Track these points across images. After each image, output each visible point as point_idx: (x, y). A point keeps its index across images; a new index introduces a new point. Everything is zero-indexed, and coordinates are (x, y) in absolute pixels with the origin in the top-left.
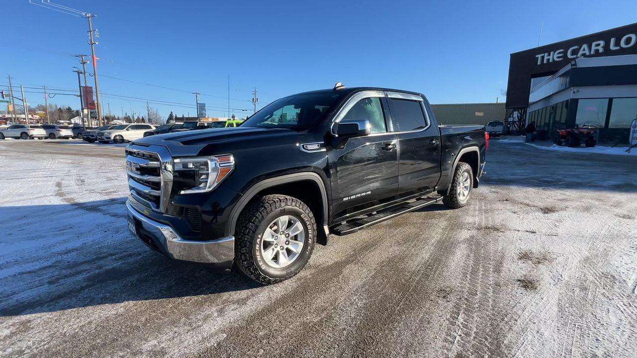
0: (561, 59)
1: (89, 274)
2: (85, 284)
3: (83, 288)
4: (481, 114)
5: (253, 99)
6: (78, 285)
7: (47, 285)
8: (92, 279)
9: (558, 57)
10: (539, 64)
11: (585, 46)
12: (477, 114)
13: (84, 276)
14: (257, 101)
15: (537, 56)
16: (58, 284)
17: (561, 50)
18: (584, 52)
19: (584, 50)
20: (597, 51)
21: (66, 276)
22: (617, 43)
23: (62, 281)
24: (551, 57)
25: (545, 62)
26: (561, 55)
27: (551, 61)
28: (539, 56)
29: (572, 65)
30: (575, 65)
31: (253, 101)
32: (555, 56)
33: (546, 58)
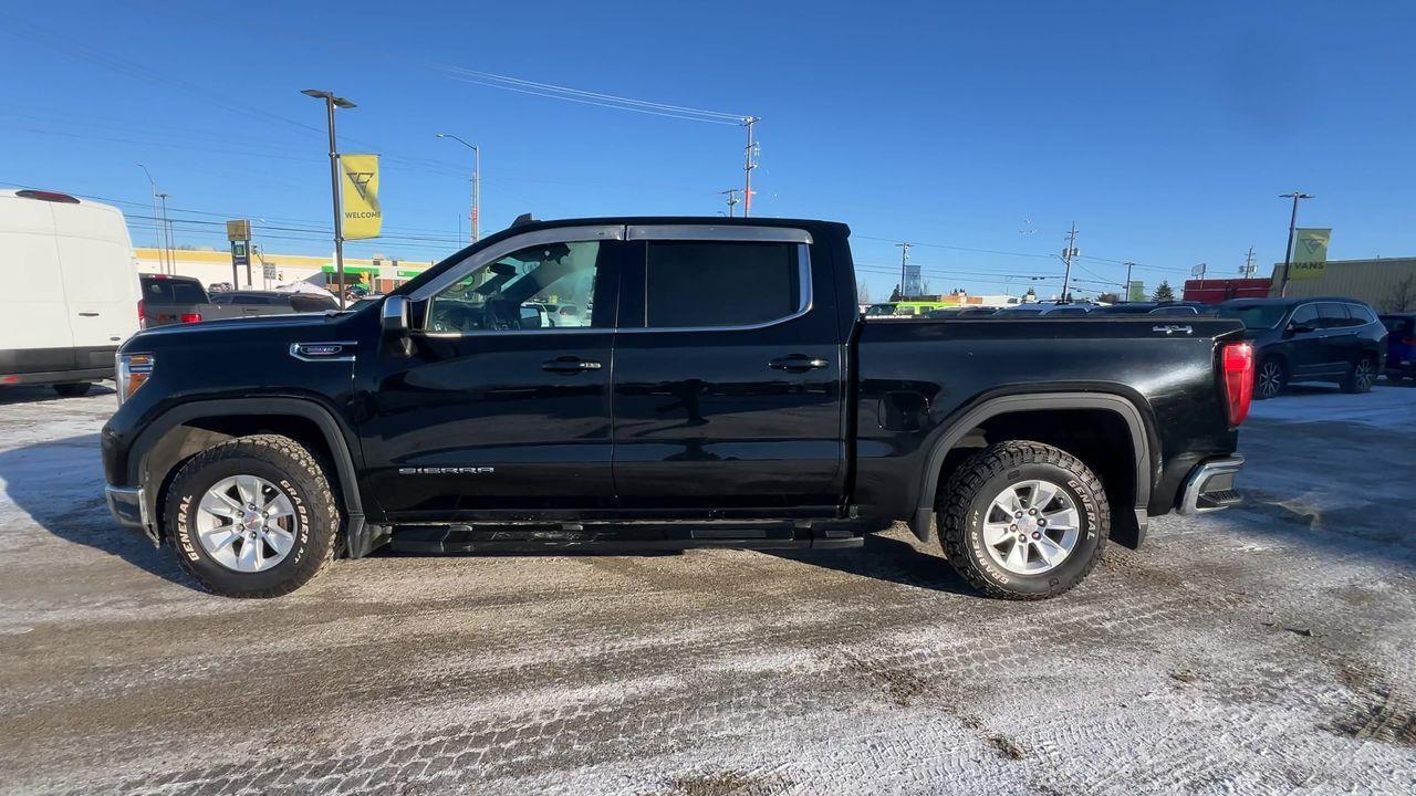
5: (1065, 251)
14: (1075, 254)
31: (1065, 255)
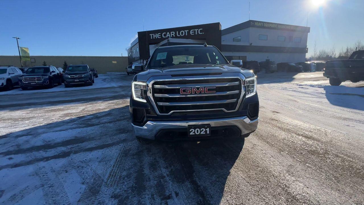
0: (160, 37)
4: (115, 62)
9: (159, 37)
10: (151, 38)
11: (168, 33)
12: (113, 62)
15: (150, 35)
17: (160, 34)
18: (168, 36)
19: (168, 35)
20: (173, 36)
22: (179, 34)
24: (156, 36)
25: (154, 38)
26: (160, 36)
27: (156, 38)
28: (151, 35)
29: (168, 41)
30: (169, 41)
32: (157, 36)
33: (154, 36)
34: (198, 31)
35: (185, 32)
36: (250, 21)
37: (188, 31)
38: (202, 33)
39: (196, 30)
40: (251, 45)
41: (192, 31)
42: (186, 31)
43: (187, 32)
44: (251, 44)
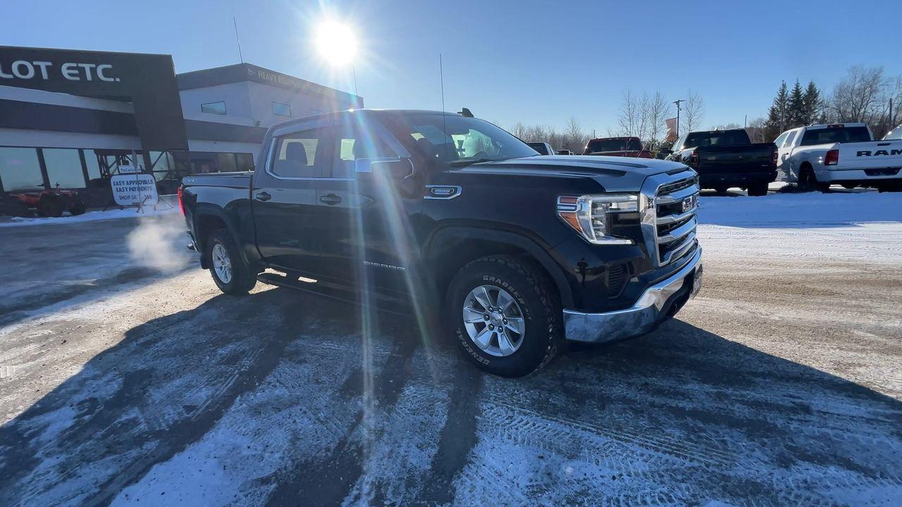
1: (744, 393)
2: (758, 380)
3: (763, 375)
6: (767, 383)
7: (814, 408)
8: (744, 383)
13: (752, 393)
16: (795, 400)
21: (779, 408)
23: (787, 402)
34: (93, 71)
35: (37, 69)
36: (243, 67)
37: (50, 64)
38: (112, 80)
39: (87, 67)
40: (259, 125)
41: (69, 68)
42: (43, 65)
43: (47, 67)
44: (258, 123)
